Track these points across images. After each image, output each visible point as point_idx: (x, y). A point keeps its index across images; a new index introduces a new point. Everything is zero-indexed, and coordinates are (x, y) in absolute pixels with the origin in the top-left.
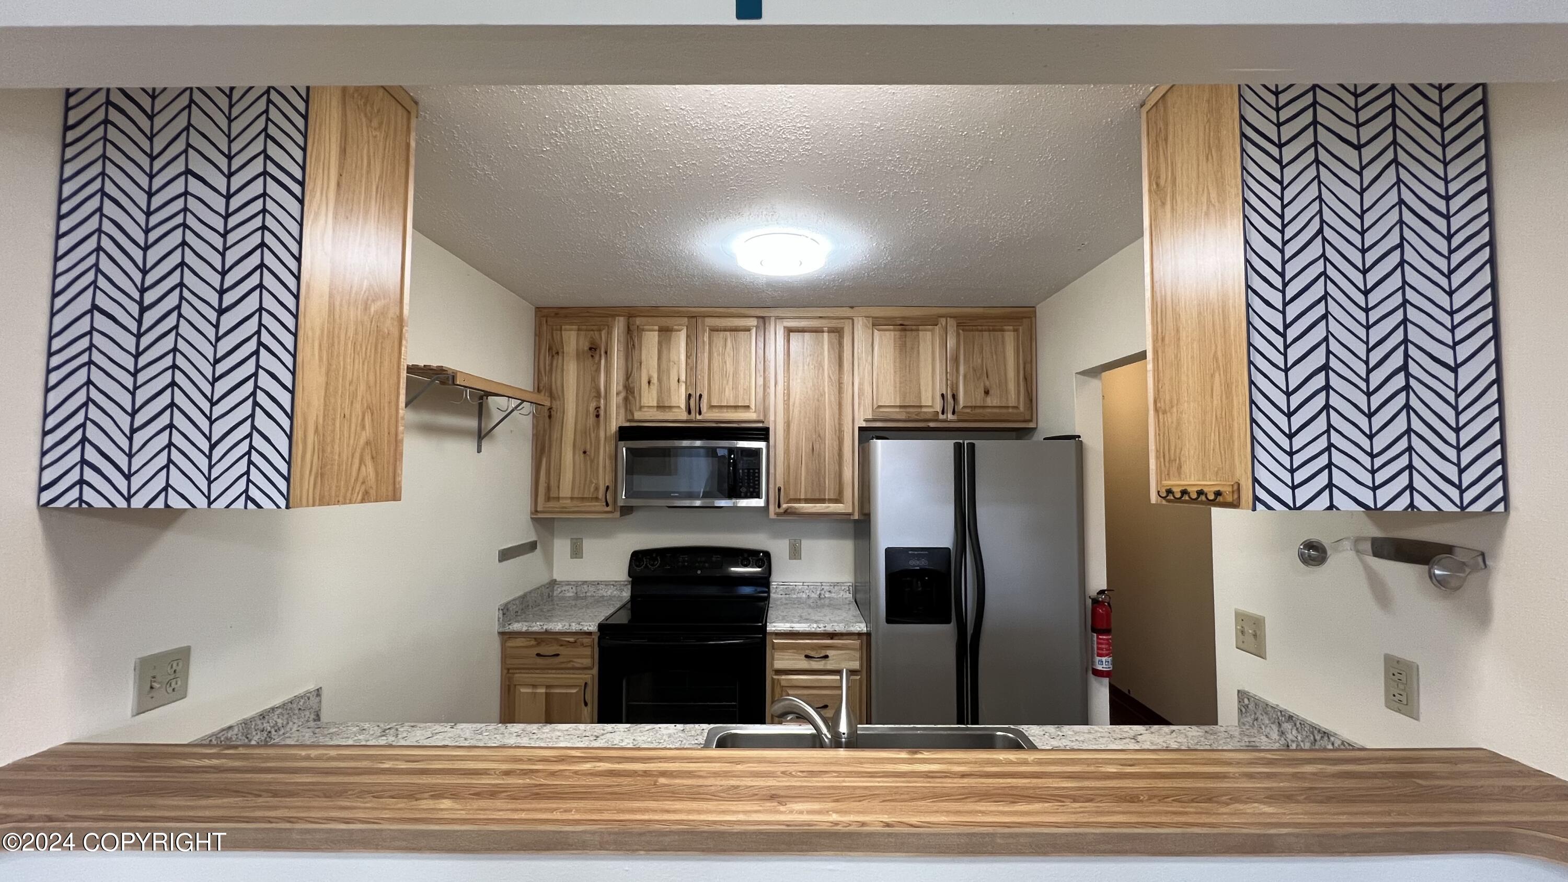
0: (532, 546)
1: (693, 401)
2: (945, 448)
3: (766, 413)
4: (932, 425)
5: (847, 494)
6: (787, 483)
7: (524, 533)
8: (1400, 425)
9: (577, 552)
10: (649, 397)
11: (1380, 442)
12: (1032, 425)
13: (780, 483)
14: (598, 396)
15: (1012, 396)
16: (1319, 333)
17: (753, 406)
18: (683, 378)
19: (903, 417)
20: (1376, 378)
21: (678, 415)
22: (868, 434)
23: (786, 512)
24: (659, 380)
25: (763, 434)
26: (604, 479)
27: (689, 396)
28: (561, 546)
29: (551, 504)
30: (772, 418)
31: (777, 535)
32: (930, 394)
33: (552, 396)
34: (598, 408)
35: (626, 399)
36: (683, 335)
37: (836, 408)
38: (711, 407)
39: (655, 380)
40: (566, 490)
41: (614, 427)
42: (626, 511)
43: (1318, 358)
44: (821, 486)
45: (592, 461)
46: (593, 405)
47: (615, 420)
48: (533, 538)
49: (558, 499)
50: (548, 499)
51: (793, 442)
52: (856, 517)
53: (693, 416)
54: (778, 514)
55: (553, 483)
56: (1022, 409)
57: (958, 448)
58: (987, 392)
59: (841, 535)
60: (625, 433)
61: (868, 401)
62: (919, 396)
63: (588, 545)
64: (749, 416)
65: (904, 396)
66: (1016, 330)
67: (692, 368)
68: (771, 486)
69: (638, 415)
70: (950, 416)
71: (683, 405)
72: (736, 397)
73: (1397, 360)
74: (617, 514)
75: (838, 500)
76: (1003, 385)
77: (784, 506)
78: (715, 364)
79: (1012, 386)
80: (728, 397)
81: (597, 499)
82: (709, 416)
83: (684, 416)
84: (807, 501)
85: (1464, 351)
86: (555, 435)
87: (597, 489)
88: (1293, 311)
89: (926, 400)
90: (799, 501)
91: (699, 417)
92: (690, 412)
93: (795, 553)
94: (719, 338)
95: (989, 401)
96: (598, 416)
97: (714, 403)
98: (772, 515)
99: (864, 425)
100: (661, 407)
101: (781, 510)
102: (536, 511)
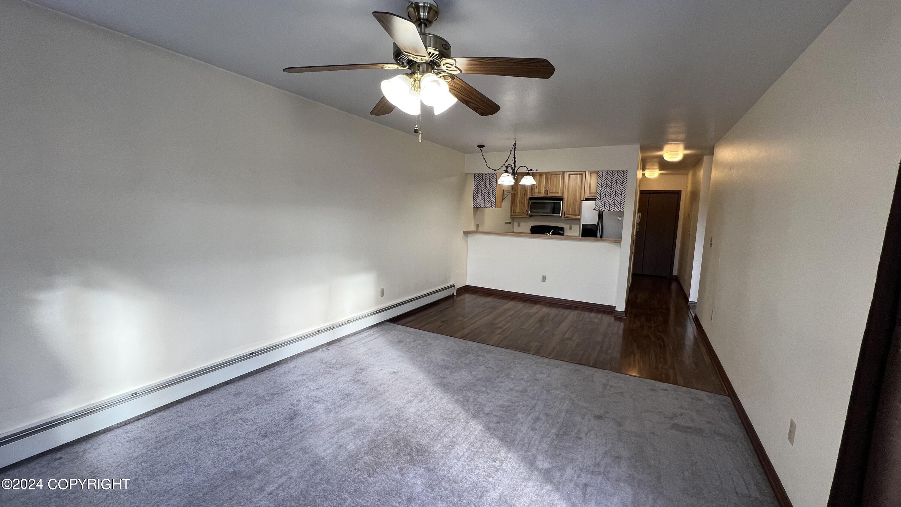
0: (509, 223)
1: (546, 191)
6: (567, 210)
7: (509, 220)
9: (519, 226)
10: (536, 191)
13: (565, 211)
14: (525, 191)
17: (560, 193)
18: (544, 186)
21: (543, 195)
23: (566, 217)
24: (539, 187)
25: (562, 199)
26: (526, 209)
27: (545, 190)
28: (516, 224)
30: (564, 195)
31: (566, 224)
33: (515, 190)
34: (525, 193)
35: (531, 191)
36: (545, 176)
37: (580, 193)
38: (550, 193)
39: (538, 186)
40: (517, 211)
41: (528, 197)
42: (531, 216)
44: (575, 211)
45: (523, 205)
46: (524, 192)
47: (529, 196)
48: (510, 221)
49: (516, 213)
50: (514, 212)
51: (569, 202)
53: (546, 195)
54: (564, 218)
55: (515, 209)
60: (531, 199)
61: (588, 192)
63: (522, 224)
64: (559, 195)
67: (546, 184)
68: (563, 211)
69: (534, 195)
71: (544, 192)
72: (556, 190)
74: (528, 217)
75: (575, 214)
77: (566, 216)
78: (552, 183)
80: (554, 190)
81: (524, 213)
82: (549, 195)
83: (544, 195)
84: (571, 215)
86: (516, 199)
87: (524, 211)
91: (547, 195)
93: (570, 228)
96: (525, 195)
97: (551, 192)
99: (587, 197)
102: (511, 215)
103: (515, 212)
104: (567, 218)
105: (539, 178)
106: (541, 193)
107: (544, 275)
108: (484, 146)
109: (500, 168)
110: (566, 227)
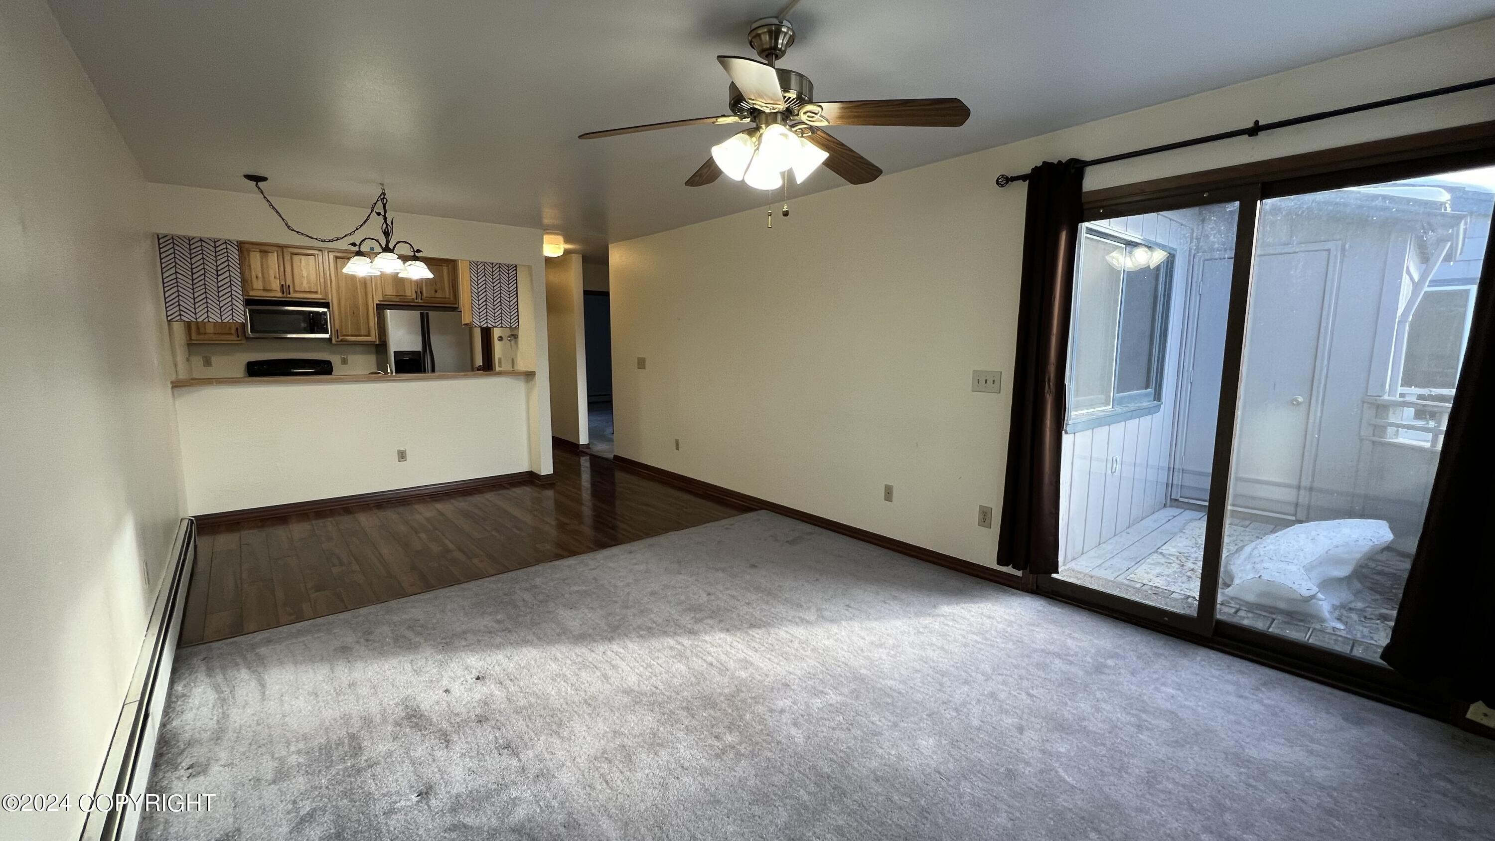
1: (285, 288)
2: (417, 314)
3: (327, 294)
4: (412, 304)
5: (373, 333)
6: (341, 326)
8: (500, 312)
10: (258, 285)
11: (496, 315)
12: (456, 306)
13: (337, 327)
15: (448, 293)
16: (485, 294)
17: (319, 291)
18: (277, 276)
19: (397, 300)
20: (495, 303)
21: (278, 295)
22: (381, 308)
23: (341, 341)
24: (262, 276)
25: (326, 305)
27: (282, 285)
29: (202, 337)
30: (330, 298)
31: (334, 353)
32: (410, 291)
35: (243, 285)
36: (275, 256)
37: (364, 294)
38: (296, 292)
39: (260, 275)
40: (209, 330)
43: (485, 299)
44: (359, 328)
49: (204, 334)
50: (199, 333)
51: (343, 309)
52: (377, 343)
53: (284, 296)
54: (337, 342)
56: (452, 299)
57: (422, 314)
58: (436, 291)
59: (369, 353)
60: (248, 302)
61: (380, 293)
62: (405, 291)
63: (214, 360)
64: (318, 296)
65: (397, 291)
66: (448, 266)
67: (282, 272)
68: (333, 328)
69: (251, 293)
70: (420, 301)
71: (279, 289)
72: (309, 286)
73: (499, 300)
74: (243, 341)
75: (368, 335)
76: (443, 289)
77: (340, 338)
78: (295, 270)
79: (447, 289)
80: (304, 286)
81: (231, 334)
82: (295, 295)
83: (280, 295)
84: (352, 336)
85: (511, 299)
87: (231, 329)
88: (480, 290)
89: (408, 293)
90: (348, 335)
91: (289, 296)
92: (283, 293)
93: (344, 363)
94: (296, 258)
95: (437, 295)
97: (297, 289)
98: (334, 341)
99: (379, 303)
100: (265, 290)
101: (339, 339)
102: (192, 340)
103: (202, 331)
104: (344, 343)
105: (262, 258)
106: (271, 291)
107: (401, 449)
108: (264, 179)
109: (338, 239)
110: (335, 360)
